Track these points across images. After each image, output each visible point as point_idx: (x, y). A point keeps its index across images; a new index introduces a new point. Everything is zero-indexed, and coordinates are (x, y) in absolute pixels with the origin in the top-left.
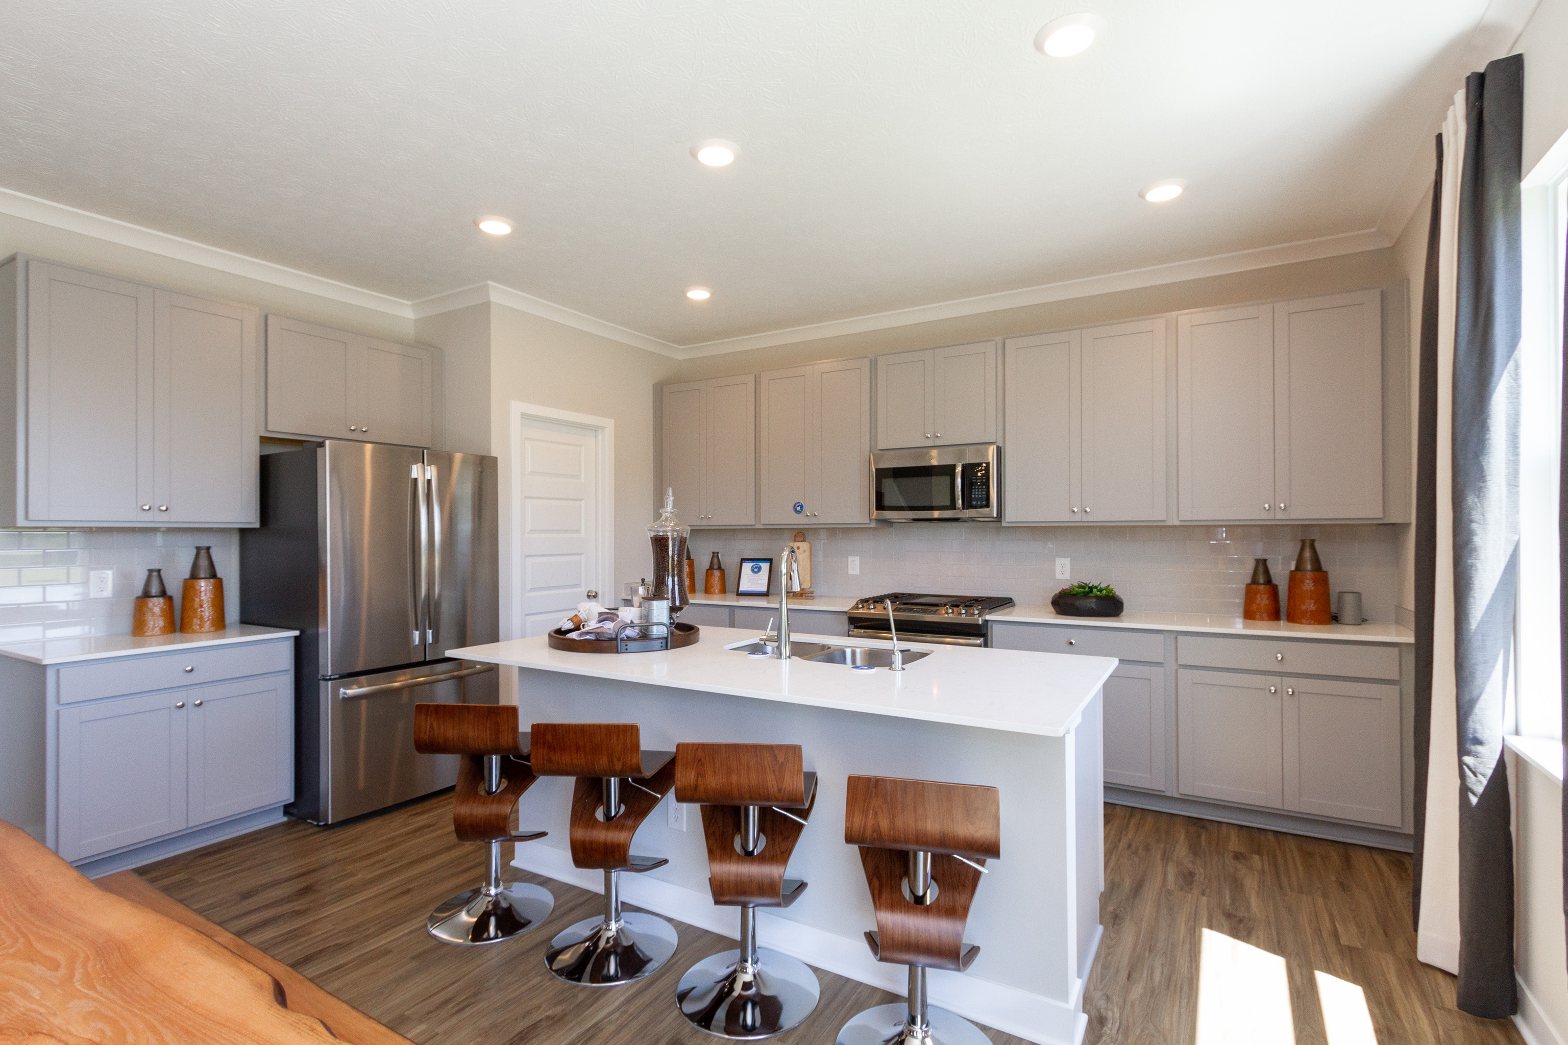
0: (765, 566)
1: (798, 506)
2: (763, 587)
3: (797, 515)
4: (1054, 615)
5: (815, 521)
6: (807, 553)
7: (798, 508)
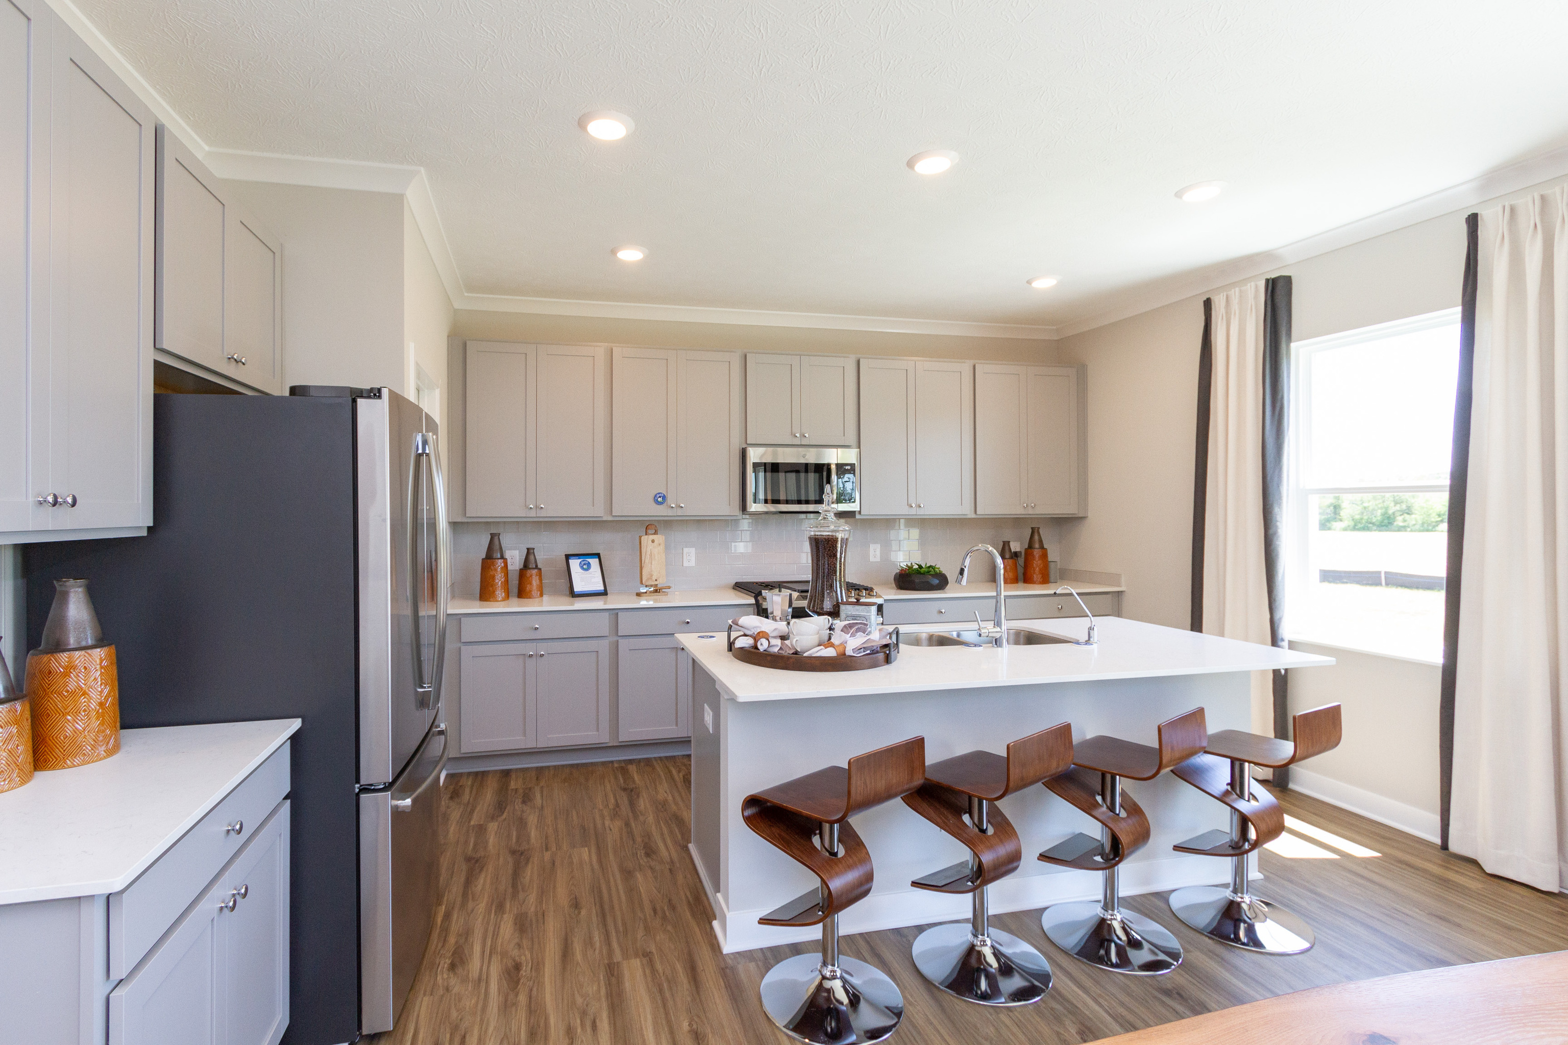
0: (594, 562)
1: (660, 497)
2: (599, 585)
3: (658, 506)
4: (894, 591)
5: (680, 512)
6: (662, 547)
7: (660, 499)
